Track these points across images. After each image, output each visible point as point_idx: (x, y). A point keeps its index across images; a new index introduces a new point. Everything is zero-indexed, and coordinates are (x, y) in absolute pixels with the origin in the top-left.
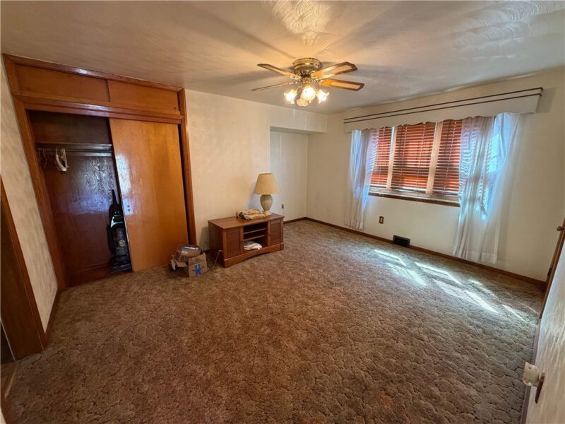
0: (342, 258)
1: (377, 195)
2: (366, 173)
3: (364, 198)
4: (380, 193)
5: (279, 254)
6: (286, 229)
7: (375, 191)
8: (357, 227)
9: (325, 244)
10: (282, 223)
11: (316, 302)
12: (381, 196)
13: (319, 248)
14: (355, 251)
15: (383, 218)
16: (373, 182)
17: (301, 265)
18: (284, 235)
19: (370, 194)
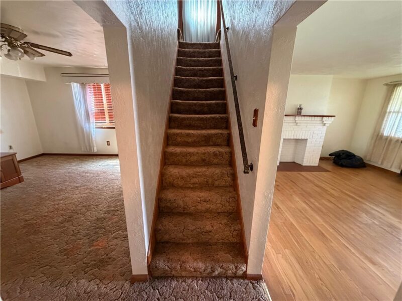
0: (83, 172)
1: (102, 128)
2: (90, 114)
3: (92, 132)
4: (103, 127)
5: (19, 185)
6: (22, 167)
7: (99, 125)
8: (93, 151)
9: (67, 168)
10: (16, 162)
11: (66, 200)
12: (104, 128)
13: (62, 171)
14: (93, 166)
15: (109, 142)
16: (96, 119)
17: (47, 186)
18: (21, 171)
19: (96, 128)
